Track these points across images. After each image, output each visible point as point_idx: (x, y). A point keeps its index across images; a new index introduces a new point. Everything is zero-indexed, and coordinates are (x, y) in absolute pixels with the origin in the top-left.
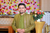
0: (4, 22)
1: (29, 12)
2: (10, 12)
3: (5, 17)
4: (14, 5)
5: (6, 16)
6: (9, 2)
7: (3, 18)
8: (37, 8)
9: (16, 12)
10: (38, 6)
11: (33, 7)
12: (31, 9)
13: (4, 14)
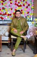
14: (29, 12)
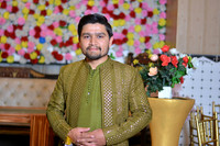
0: (8, 94)
1: (119, 53)
2: (38, 52)
3: (15, 74)
4: (58, 21)
5: (20, 69)
6: (33, 6)
7: (7, 76)
8: (155, 37)
9: (62, 51)
10: (163, 31)
11: (141, 33)
12: (130, 43)
13: (9, 60)
14: (150, 38)
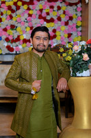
4: (9, 25)
14: (71, 34)
